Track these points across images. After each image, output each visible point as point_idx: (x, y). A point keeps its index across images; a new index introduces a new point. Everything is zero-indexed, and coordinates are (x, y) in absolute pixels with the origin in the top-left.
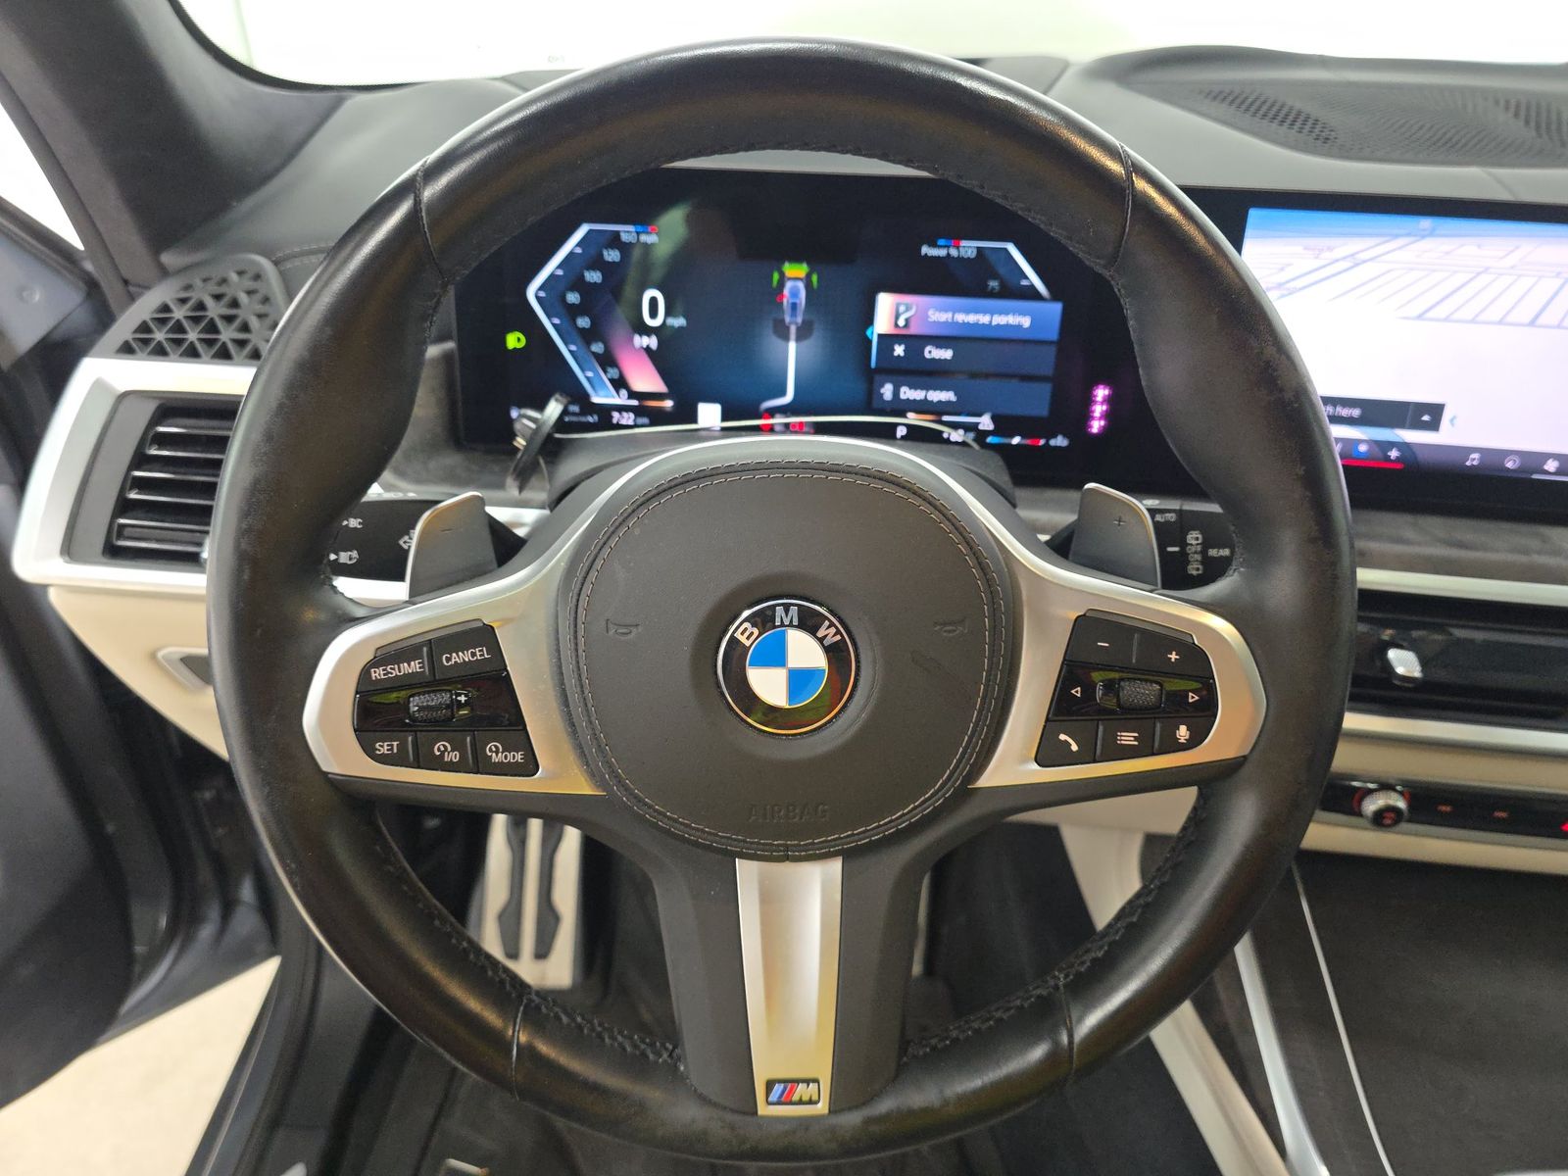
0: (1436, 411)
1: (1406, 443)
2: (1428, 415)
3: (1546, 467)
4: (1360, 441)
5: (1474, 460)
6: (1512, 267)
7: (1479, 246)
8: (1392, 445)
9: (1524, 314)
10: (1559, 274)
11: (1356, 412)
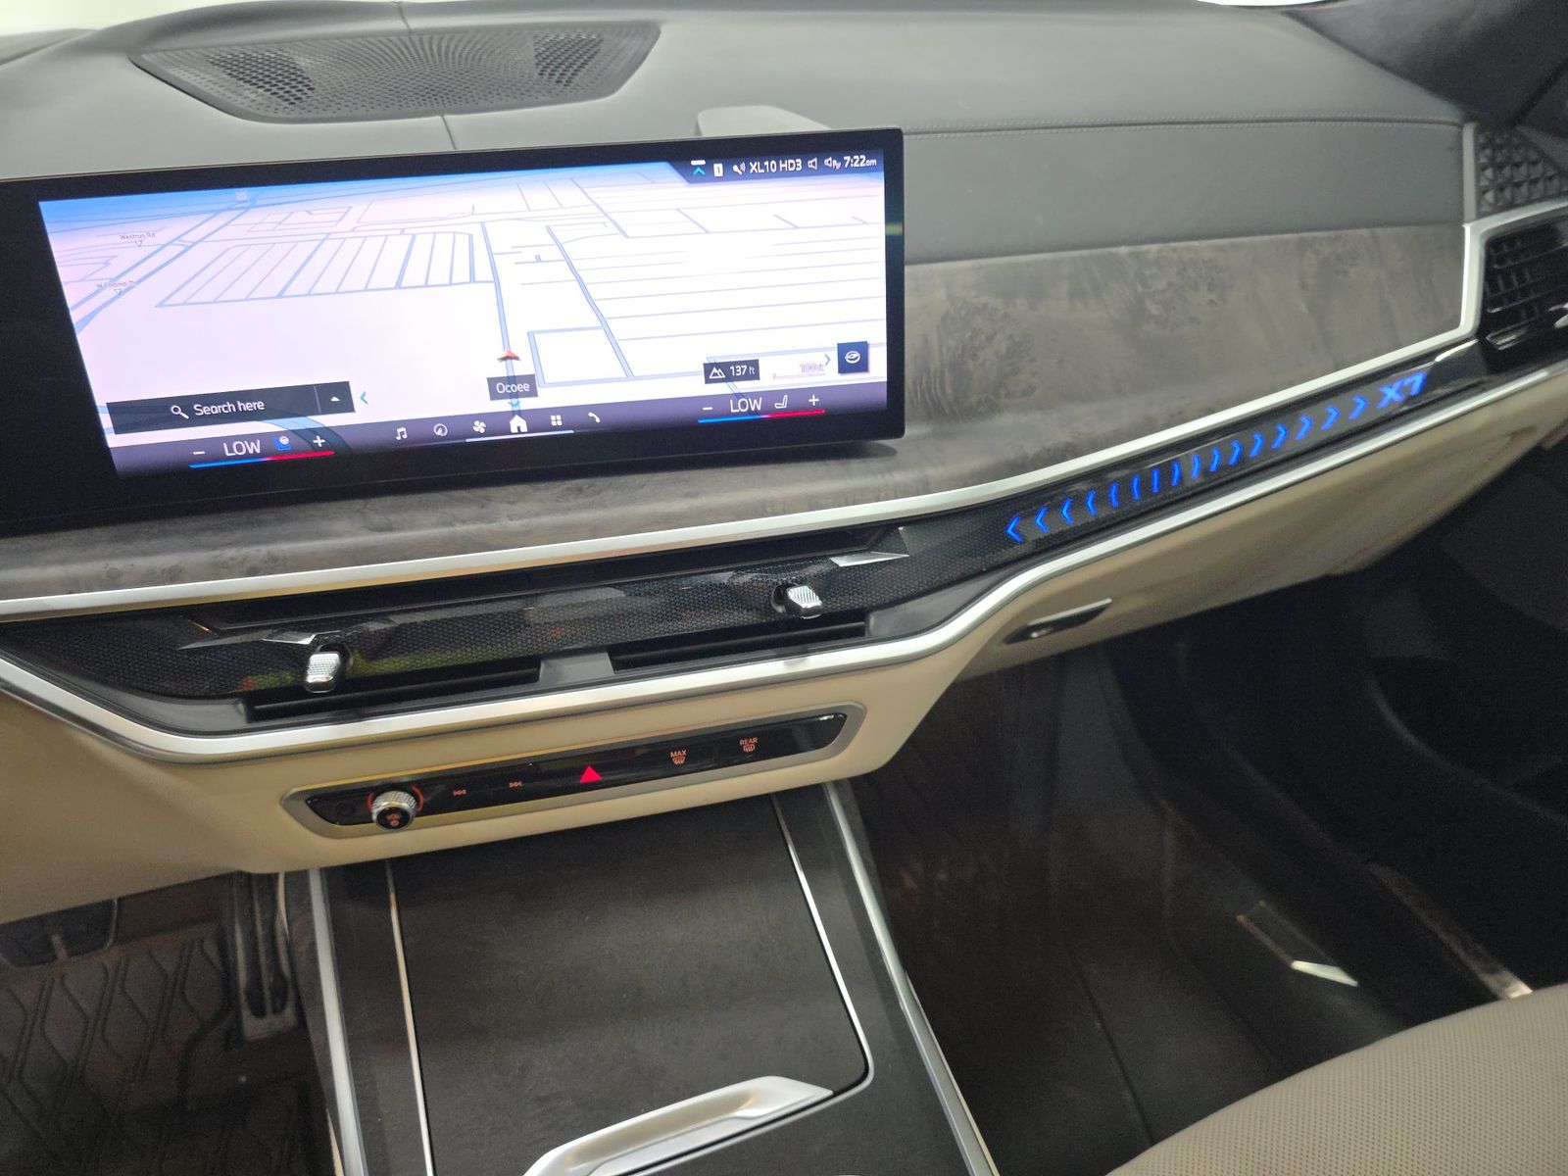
0: (343, 389)
1: (328, 428)
2: (337, 396)
3: (476, 429)
4: (280, 434)
5: (402, 434)
6: (353, 230)
7: (309, 212)
8: (314, 432)
9: (386, 276)
10: (402, 232)
11: (260, 405)
